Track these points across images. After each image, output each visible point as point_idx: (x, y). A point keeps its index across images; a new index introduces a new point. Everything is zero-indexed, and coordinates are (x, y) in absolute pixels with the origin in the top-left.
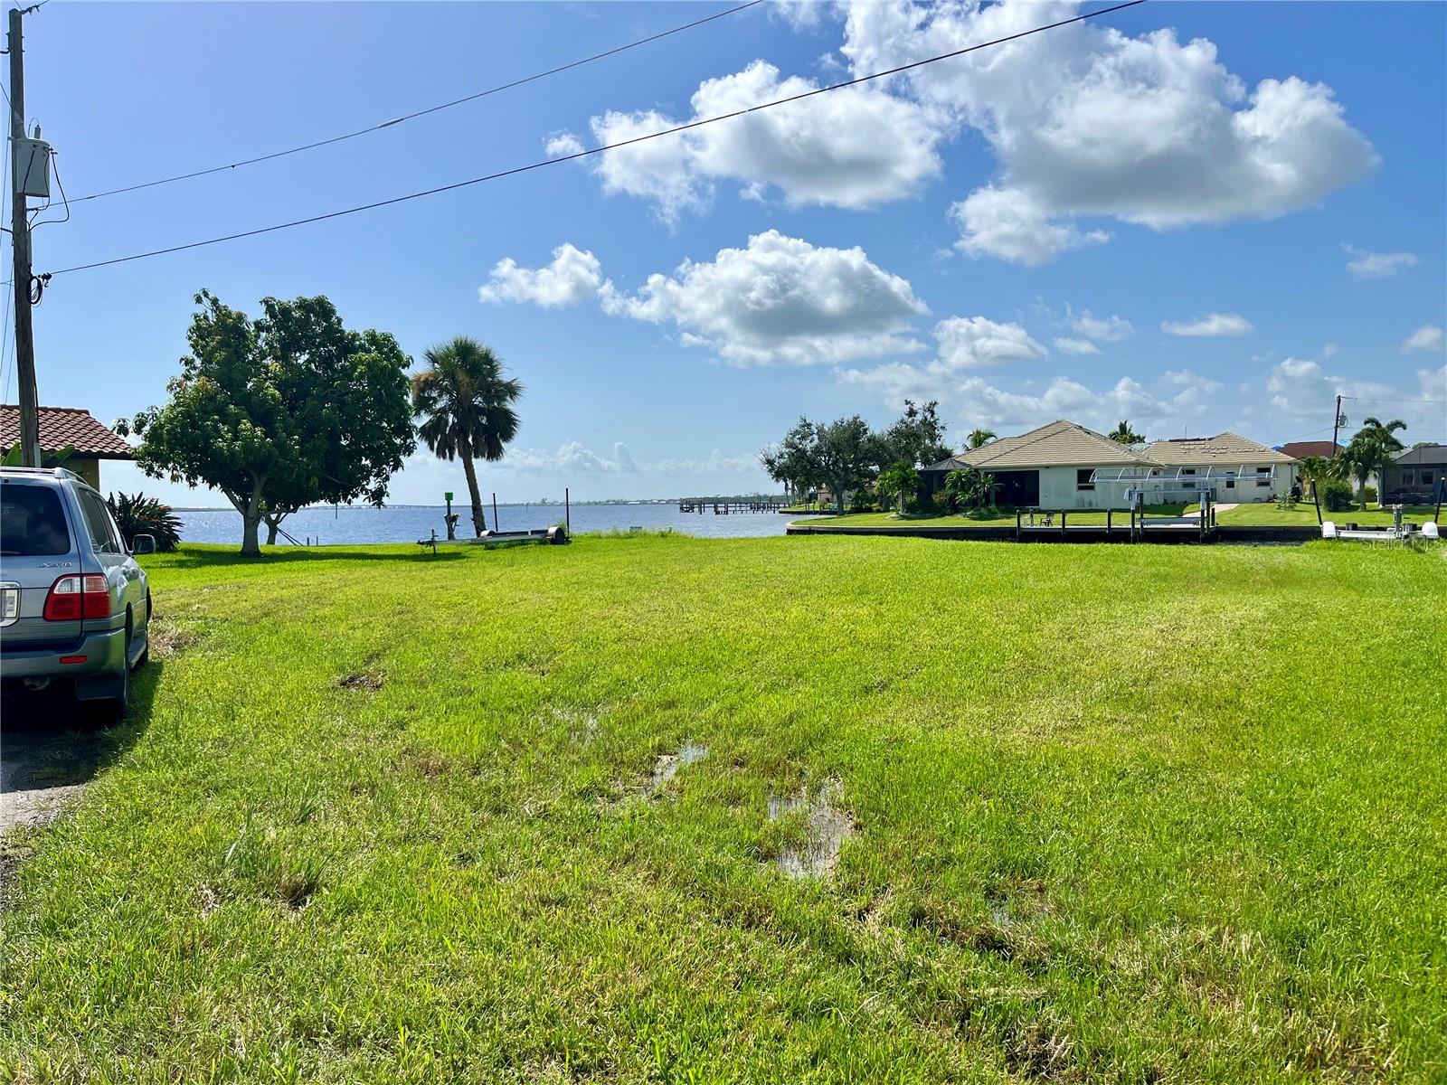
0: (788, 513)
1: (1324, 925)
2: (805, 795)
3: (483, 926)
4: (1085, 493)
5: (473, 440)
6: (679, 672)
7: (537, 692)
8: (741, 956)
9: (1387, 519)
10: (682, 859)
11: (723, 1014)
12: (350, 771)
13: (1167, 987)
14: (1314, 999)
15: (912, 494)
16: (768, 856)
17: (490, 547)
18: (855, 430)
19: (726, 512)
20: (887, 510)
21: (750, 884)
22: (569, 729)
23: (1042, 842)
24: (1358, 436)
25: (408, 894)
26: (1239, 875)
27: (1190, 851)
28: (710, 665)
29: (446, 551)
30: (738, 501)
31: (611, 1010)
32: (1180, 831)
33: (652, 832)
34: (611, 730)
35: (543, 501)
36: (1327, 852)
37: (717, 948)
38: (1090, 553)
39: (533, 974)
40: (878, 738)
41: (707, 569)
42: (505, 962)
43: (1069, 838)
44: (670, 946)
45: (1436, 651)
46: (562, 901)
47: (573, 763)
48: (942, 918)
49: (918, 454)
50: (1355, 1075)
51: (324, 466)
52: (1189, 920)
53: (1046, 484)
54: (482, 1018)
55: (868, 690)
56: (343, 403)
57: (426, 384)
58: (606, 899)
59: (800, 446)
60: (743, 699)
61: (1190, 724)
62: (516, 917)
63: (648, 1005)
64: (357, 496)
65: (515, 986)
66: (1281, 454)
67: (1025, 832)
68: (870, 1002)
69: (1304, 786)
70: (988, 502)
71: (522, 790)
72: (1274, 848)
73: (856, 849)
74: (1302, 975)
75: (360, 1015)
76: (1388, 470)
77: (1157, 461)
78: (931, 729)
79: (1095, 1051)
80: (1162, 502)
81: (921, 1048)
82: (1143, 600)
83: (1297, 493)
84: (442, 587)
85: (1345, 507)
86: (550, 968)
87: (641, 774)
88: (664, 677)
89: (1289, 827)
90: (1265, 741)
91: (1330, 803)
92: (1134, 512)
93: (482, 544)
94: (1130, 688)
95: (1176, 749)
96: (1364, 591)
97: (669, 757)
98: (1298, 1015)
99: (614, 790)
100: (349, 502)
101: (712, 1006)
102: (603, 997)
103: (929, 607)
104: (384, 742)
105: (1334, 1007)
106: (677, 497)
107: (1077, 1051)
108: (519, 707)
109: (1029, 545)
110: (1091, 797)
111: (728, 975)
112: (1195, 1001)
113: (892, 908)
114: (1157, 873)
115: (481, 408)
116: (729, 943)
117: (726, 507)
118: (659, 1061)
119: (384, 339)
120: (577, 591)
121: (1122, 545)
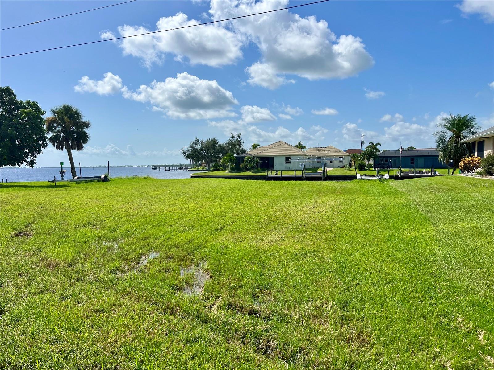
0: (191, 170)
1: (353, 298)
2: (193, 267)
3: (70, 322)
4: (288, 165)
5: (71, 143)
6: (150, 226)
7: (95, 235)
8: (168, 324)
9: (375, 173)
10: (148, 292)
11: (161, 345)
12: (18, 268)
13: (306, 321)
14: (350, 321)
15: (233, 164)
16: (180, 289)
17: (78, 183)
18: (214, 142)
19: (169, 170)
20: (225, 170)
21: (173, 299)
22: (108, 249)
23: (271, 278)
24: (367, 147)
25: (40, 312)
26: (329, 284)
27: (315, 278)
28: (161, 224)
29: (60, 184)
30: (173, 166)
31: (120, 348)
32: (312, 271)
33: (138, 283)
34: (123, 248)
35: (100, 166)
36: (355, 275)
37: (160, 322)
38: (289, 184)
39: (90, 338)
40: (218, 247)
41: (161, 190)
42: (79, 335)
43: (279, 276)
44: (143, 323)
45: (387, 213)
46: (102, 311)
47: (109, 261)
48: (238, 305)
49: (235, 151)
50: (361, 344)
51: (9, 152)
52: (314, 299)
53: (276, 161)
54: (69, 355)
55: (216, 230)
56: (17, 128)
57: (51, 122)
58: (119, 308)
59: (195, 147)
60: (173, 236)
61: (317, 237)
62: (84, 318)
63: (133, 345)
64: (23, 163)
65: (83, 343)
66: (346, 153)
67: (266, 275)
68: (212, 336)
69: (349, 255)
70: (257, 167)
71: (88, 271)
72: (340, 275)
73: (210, 284)
74: (346, 314)
75: (21, 358)
76: (376, 158)
77: (310, 155)
78: (237, 242)
79: (284, 344)
80: (311, 167)
81: (229, 349)
82: (304, 198)
83: (350, 165)
84: (58, 198)
85: (364, 169)
86: (97, 335)
87: (134, 263)
88: (144, 229)
89: (344, 269)
90: (338, 242)
91: (356, 260)
92: (302, 171)
93: (75, 182)
94: (300, 227)
95: (312, 246)
96: (368, 195)
97: (145, 257)
98: (345, 326)
99: (124, 269)
100: (20, 166)
101: (157, 342)
102: (117, 344)
103: (237, 202)
104: (32, 256)
105: (355, 323)
106: (151, 165)
107: (279, 345)
108: (88, 241)
109: (270, 181)
110: (286, 262)
111: (163, 331)
112: (315, 325)
113: (221, 304)
114: (305, 286)
115: (74, 131)
116: (164, 320)
117: (169, 168)
118: (137, 364)
119: (34, 104)
120: (112, 198)
121: (299, 181)
